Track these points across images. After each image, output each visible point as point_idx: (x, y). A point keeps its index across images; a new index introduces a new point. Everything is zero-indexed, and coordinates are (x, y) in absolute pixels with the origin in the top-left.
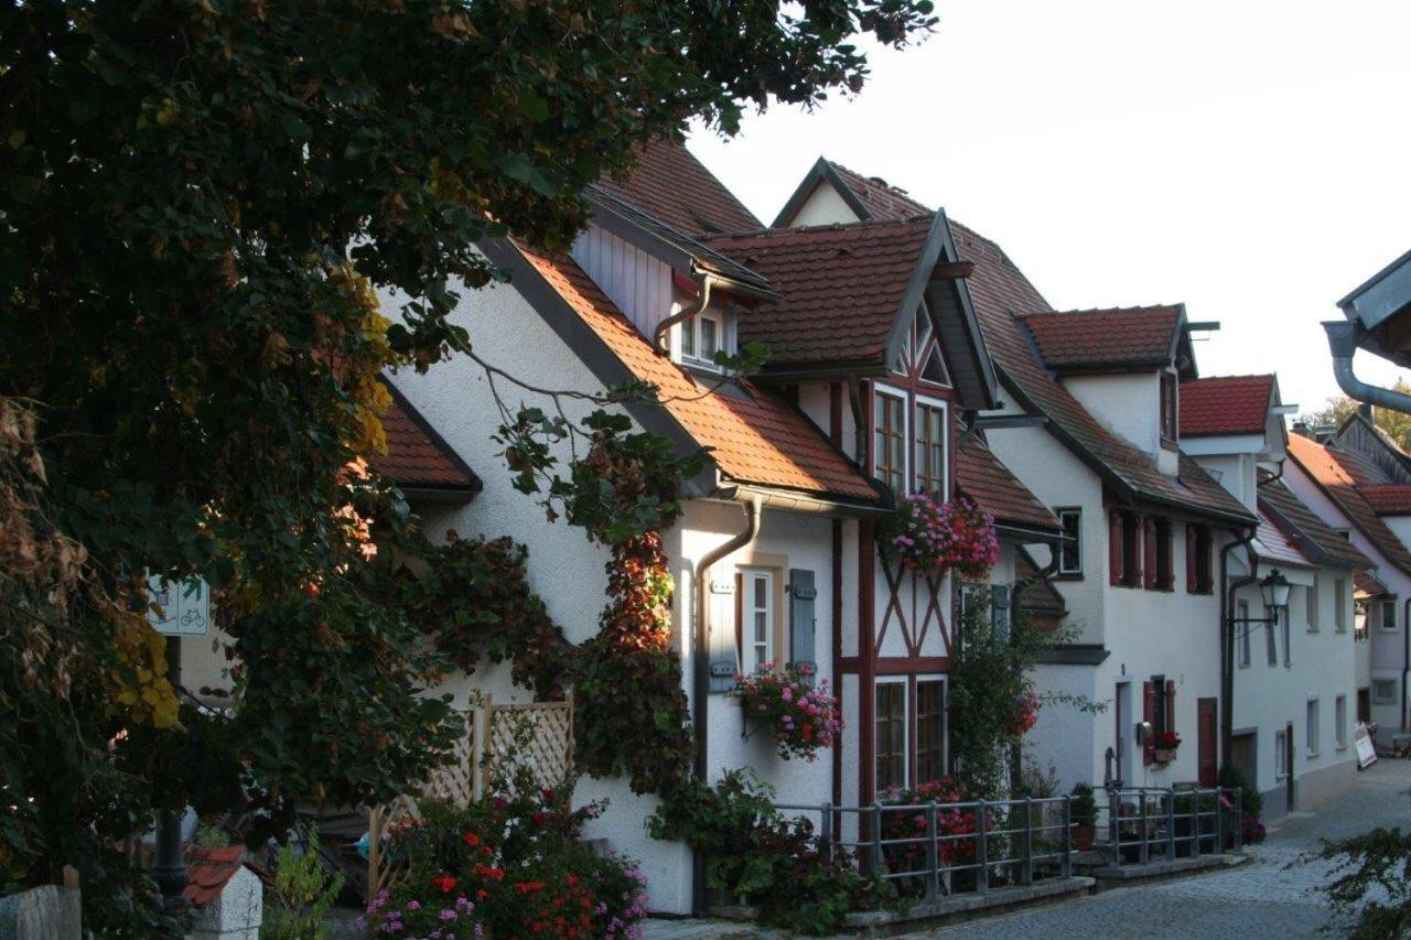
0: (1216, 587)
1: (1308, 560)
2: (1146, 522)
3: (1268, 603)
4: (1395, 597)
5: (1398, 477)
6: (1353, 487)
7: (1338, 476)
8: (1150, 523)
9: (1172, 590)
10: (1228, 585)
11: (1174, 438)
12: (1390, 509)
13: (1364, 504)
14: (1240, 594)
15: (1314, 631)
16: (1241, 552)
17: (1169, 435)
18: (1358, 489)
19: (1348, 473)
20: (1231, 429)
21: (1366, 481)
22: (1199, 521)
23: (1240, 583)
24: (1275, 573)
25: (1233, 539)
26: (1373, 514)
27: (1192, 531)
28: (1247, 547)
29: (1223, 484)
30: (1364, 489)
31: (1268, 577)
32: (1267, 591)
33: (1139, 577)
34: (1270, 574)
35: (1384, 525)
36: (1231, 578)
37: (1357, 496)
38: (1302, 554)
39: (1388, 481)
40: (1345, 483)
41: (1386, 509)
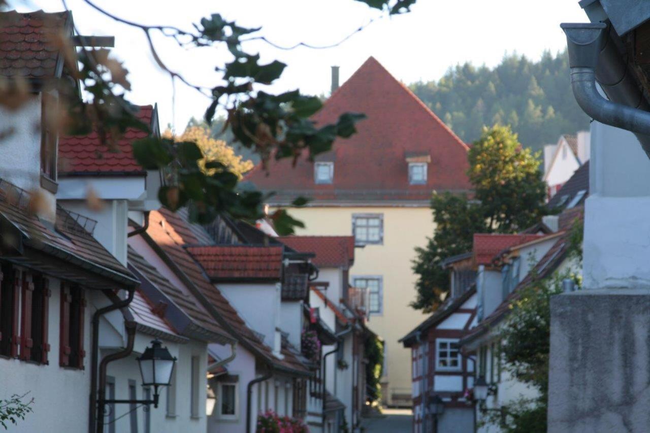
0: (87, 361)
1: (173, 330)
2: (24, 278)
3: (147, 381)
4: (235, 378)
5: (223, 238)
6: (185, 247)
7: (168, 233)
8: (29, 279)
9: (47, 363)
10: (100, 359)
11: (52, 176)
12: (226, 275)
13: (197, 267)
14: (112, 370)
15: (170, 416)
16: (116, 319)
17: (48, 172)
18: (189, 249)
19: (177, 231)
20: (105, 169)
21: (195, 242)
22: (74, 278)
23: (115, 355)
24: (156, 344)
25: (108, 303)
26: (208, 280)
27: (67, 291)
28: (123, 312)
29: (97, 236)
30: (196, 251)
31: (148, 350)
32: (146, 365)
33: (16, 344)
34: (150, 346)
35: (218, 293)
36: (104, 350)
37: (190, 259)
38: (166, 323)
39: (212, 242)
40: (176, 243)
41: (221, 274)
